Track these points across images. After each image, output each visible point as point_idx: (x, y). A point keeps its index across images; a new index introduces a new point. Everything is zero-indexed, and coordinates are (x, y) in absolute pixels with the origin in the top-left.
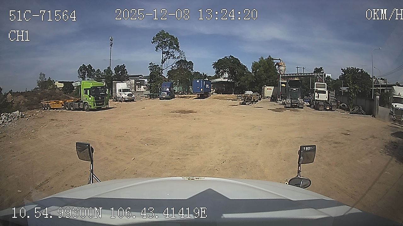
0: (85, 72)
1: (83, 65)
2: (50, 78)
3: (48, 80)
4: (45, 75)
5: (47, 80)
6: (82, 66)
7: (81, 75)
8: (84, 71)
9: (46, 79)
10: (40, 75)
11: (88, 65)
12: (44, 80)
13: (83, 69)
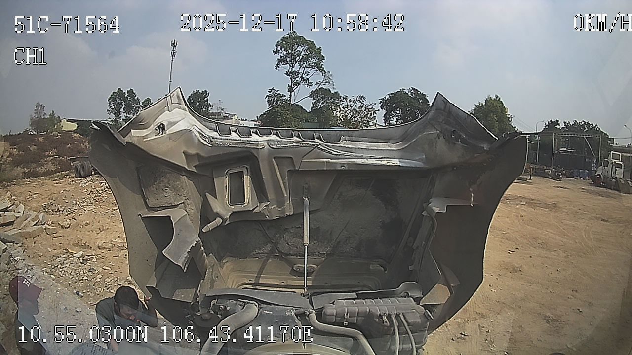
0: (122, 103)
1: (119, 89)
2: (53, 112)
3: (50, 115)
4: (44, 107)
5: (49, 117)
6: (116, 91)
7: (113, 107)
8: (120, 101)
9: (45, 114)
10: (36, 107)
11: (129, 90)
12: (43, 117)
13: (118, 98)
